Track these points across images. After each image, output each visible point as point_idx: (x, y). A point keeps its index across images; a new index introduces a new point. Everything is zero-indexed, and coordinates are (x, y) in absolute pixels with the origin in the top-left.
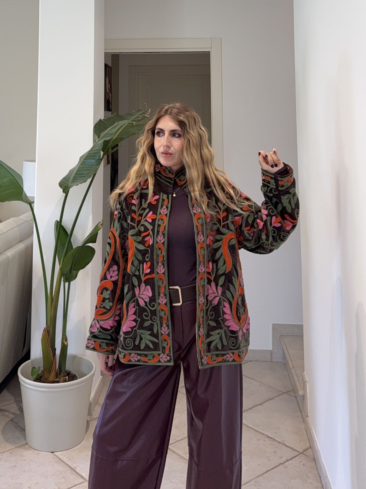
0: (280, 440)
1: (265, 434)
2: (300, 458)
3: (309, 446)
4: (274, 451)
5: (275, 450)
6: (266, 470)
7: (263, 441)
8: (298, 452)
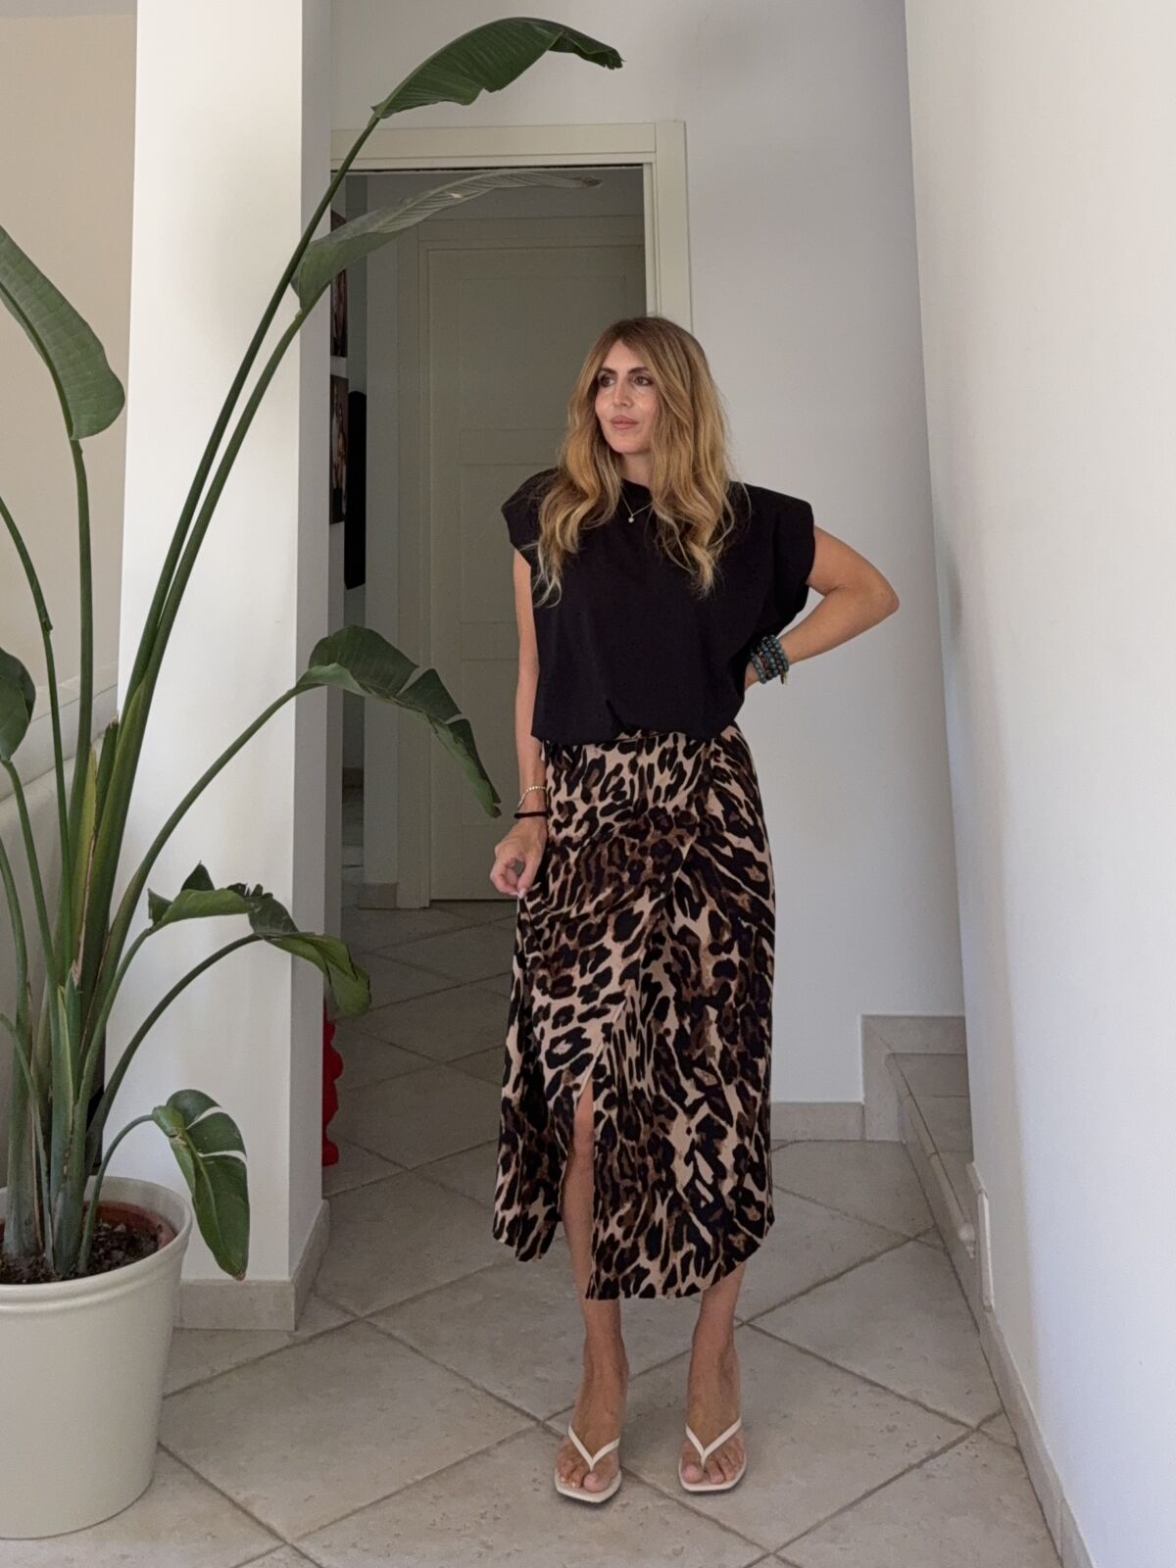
0: (904, 1393)
1: (857, 1371)
2: (972, 1445)
3: (1000, 1406)
4: (887, 1427)
5: (890, 1424)
6: (865, 1487)
7: (852, 1396)
8: (964, 1424)
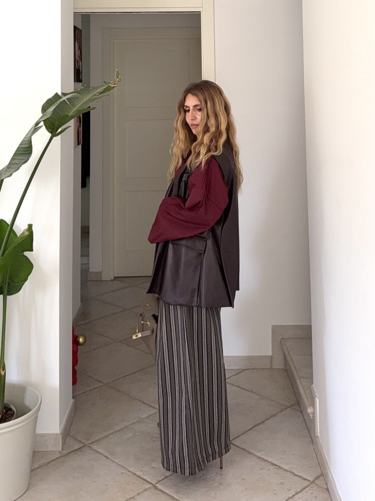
0: (287, 469)
1: (269, 460)
2: (311, 488)
4: (281, 483)
5: (282, 481)
7: (268, 470)
8: (309, 480)
